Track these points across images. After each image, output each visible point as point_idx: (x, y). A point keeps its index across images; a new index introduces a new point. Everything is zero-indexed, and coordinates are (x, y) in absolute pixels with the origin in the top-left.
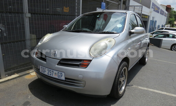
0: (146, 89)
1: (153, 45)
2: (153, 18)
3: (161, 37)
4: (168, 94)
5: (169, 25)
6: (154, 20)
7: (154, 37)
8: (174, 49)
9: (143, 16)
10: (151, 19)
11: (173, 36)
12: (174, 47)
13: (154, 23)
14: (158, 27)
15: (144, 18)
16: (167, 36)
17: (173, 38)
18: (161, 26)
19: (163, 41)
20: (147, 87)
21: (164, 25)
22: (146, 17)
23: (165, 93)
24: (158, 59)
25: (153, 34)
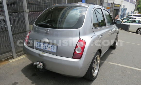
0: (113, 63)
1: (122, 30)
2: (124, 6)
3: (129, 23)
4: (128, 67)
5: (137, 11)
6: (125, 8)
7: (124, 23)
8: (139, 32)
9: (115, 5)
10: (122, 7)
11: (138, 22)
12: (139, 31)
13: (124, 10)
14: (128, 13)
15: (117, 7)
16: (134, 22)
17: (139, 23)
18: (130, 12)
19: (130, 26)
20: (114, 62)
21: (133, 11)
22: (118, 6)
23: (126, 66)
24: (125, 41)
25: (123, 19)
